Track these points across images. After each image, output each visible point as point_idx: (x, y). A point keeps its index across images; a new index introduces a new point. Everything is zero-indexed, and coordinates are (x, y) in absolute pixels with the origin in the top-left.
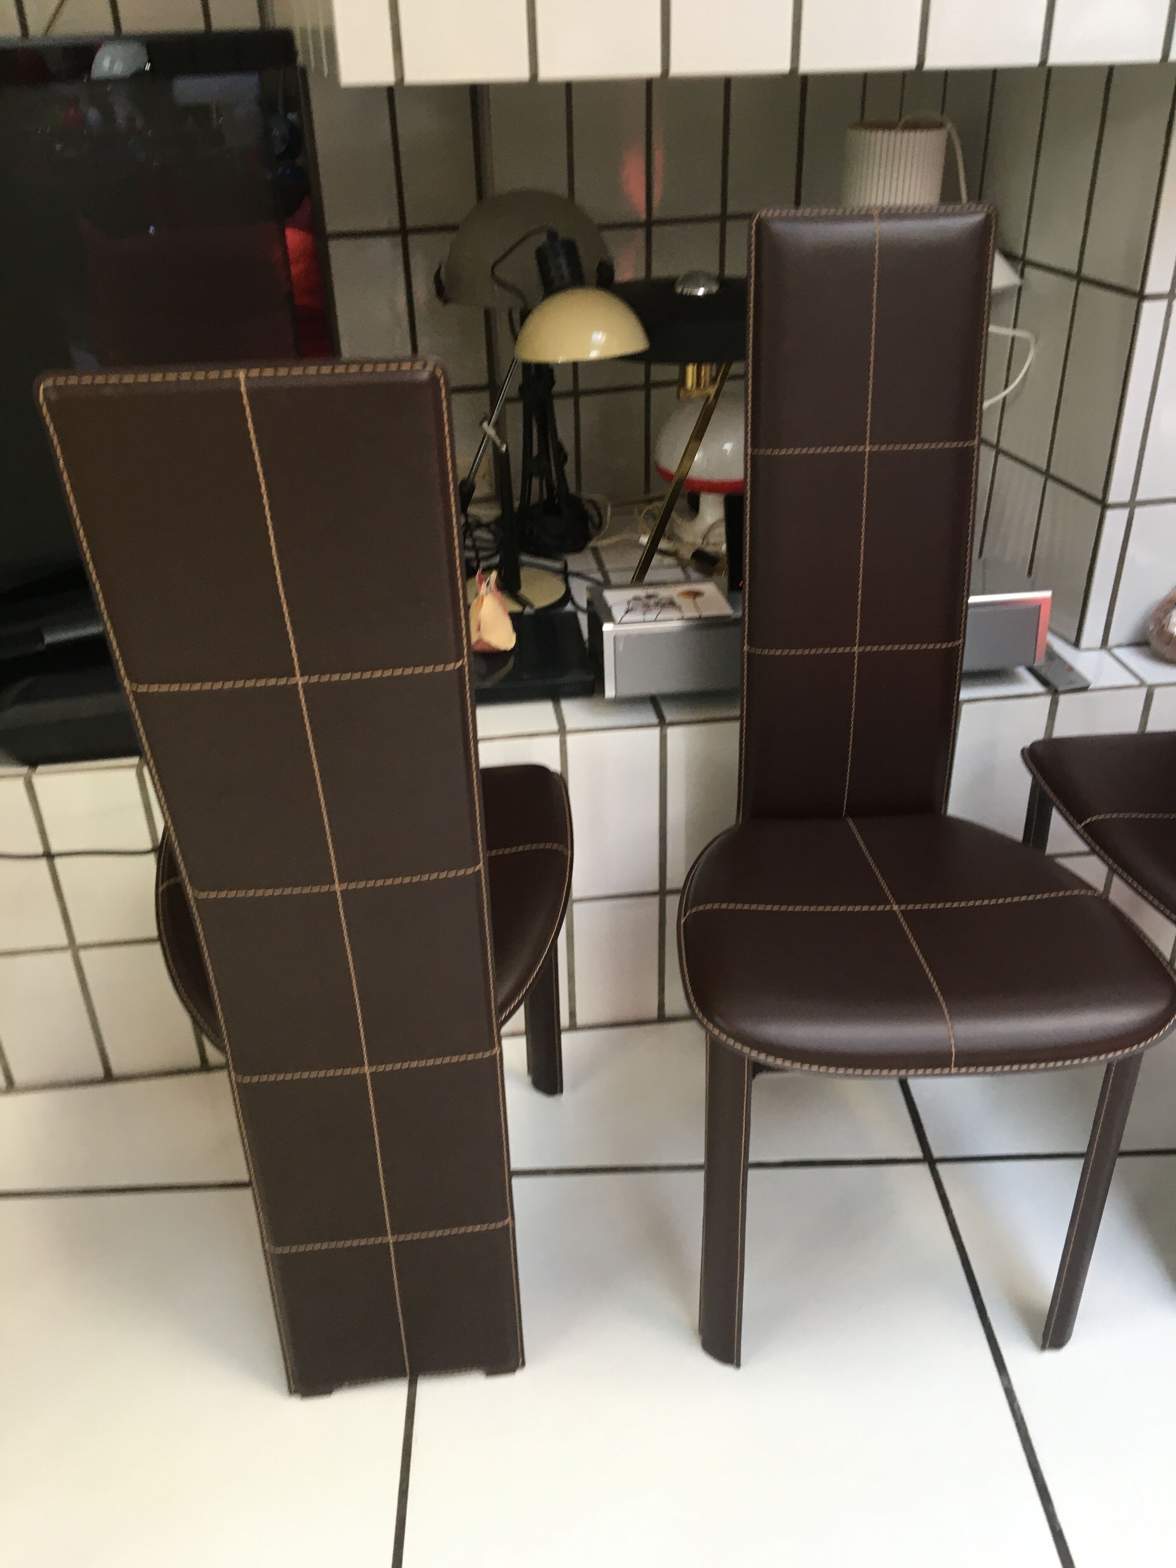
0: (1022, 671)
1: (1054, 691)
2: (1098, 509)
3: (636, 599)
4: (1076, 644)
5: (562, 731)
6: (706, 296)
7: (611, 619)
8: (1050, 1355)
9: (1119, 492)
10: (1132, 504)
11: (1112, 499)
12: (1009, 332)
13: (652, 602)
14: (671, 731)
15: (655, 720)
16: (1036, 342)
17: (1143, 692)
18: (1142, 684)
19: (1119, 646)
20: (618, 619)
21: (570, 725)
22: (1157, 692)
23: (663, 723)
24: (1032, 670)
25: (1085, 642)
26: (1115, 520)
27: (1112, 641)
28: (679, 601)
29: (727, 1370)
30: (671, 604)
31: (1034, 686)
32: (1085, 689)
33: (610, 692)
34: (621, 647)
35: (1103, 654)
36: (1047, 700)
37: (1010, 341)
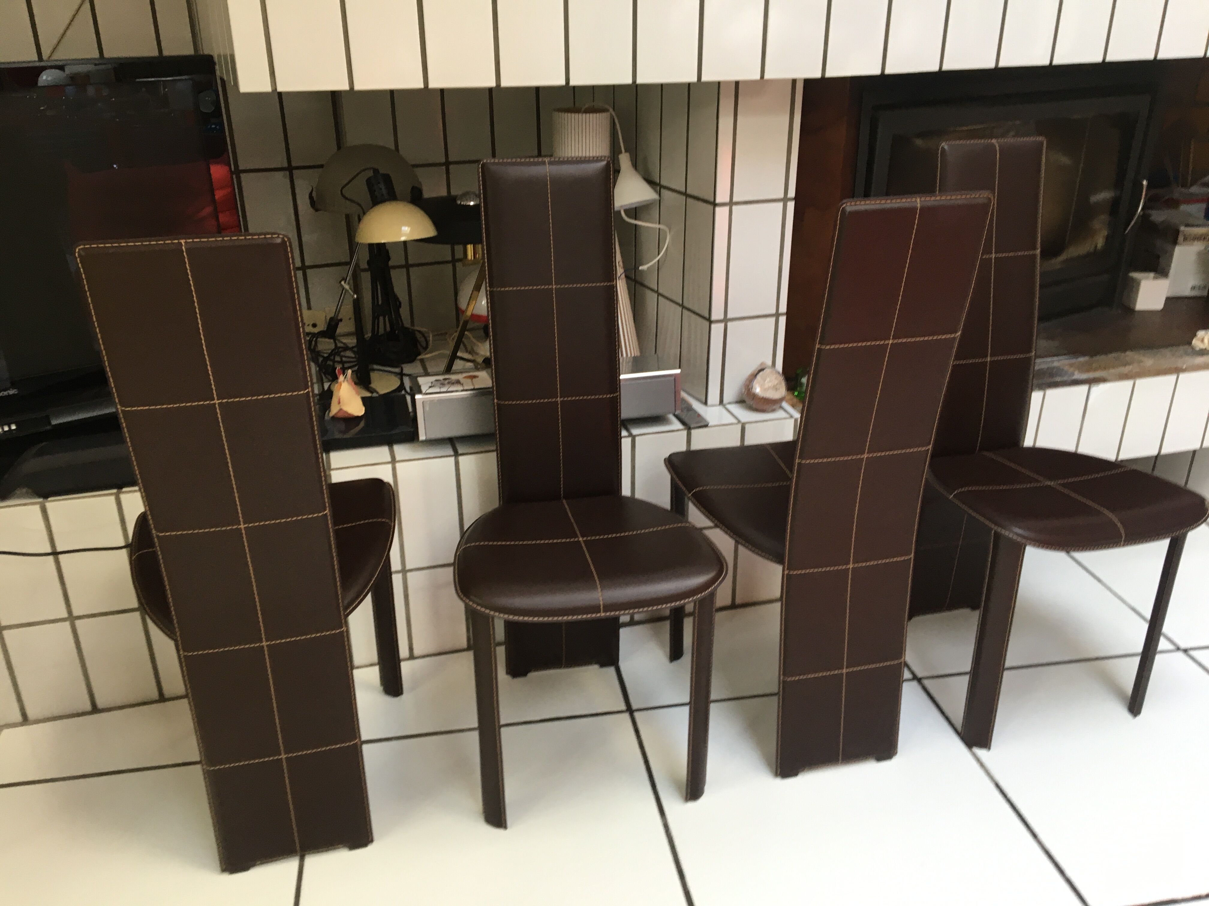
0: (671, 417)
1: (688, 428)
2: (707, 323)
3: (437, 381)
4: (706, 403)
5: (394, 461)
6: (474, 206)
7: (420, 392)
8: (691, 805)
9: (717, 313)
10: (725, 320)
11: (714, 317)
12: (657, 226)
13: (447, 381)
14: (461, 459)
15: (452, 453)
16: (670, 231)
17: (739, 427)
18: (739, 421)
19: (730, 403)
20: (424, 391)
21: (398, 458)
22: (747, 426)
23: (456, 454)
24: (677, 417)
25: (710, 402)
26: (717, 330)
27: (726, 400)
28: (462, 381)
29: (499, 832)
30: (458, 382)
31: (677, 425)
32: (706, 426)
33: (422, 437)
34: (427, 408)
35: (721, 408)
36: (685, 433)
37: (658, 231)
